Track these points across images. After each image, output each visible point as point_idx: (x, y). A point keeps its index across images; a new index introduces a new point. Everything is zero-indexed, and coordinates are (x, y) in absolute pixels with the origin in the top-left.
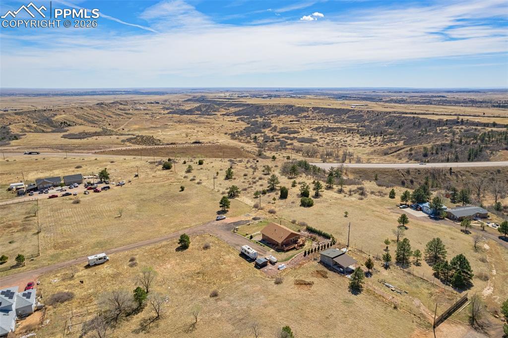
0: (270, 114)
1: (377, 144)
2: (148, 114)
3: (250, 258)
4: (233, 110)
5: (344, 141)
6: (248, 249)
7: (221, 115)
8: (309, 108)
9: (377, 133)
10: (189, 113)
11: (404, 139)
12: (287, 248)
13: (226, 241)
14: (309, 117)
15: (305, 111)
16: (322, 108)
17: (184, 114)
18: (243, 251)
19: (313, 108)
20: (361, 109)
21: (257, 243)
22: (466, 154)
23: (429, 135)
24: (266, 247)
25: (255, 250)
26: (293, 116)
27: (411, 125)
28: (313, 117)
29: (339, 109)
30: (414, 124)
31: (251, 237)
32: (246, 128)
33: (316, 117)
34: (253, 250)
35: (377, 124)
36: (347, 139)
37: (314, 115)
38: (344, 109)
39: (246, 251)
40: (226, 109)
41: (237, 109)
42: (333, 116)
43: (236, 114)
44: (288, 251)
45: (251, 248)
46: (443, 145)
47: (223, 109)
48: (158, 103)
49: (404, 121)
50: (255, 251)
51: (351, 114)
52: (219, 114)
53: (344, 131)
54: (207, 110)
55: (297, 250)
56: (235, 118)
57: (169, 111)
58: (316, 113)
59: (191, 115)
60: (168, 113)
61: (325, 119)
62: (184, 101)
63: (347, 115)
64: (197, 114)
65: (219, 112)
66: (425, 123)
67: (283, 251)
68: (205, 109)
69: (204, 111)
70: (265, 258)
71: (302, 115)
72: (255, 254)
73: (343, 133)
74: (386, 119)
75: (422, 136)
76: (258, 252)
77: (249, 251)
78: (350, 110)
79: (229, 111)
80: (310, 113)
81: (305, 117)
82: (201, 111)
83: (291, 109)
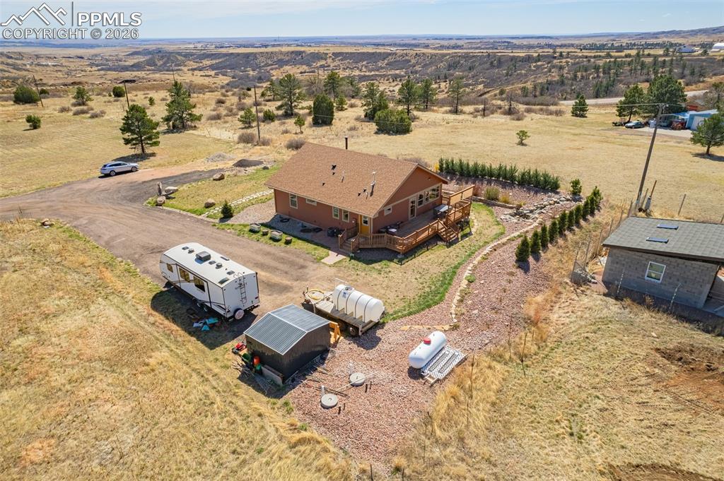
0: (267, 65)
1: (443, 91)
2: (60, 71)
3: (212, 313)
4: (207, 62)
5: (390, 91)
6: (201, 259)
7: (188, 70)
8: (327, 54)
9: (439, 77)
10: (135, 69)
11: (483, 82)
12: (407, 240)
13: (106, 238)
14: (329, 66)
15: (322, 58)
16: (347, 53)
17: (127, 71)
18: (174, 277)
19: (333, 54)
20: (405, 52)
21: (252, 231)
22: (591, 90)
23: (521, 73)
24: (298, 245)
25: (245, 262)
26: (304, 66)
27: (487, 65)
28: (335, 66)
29: (373, 54)
30: (492, 63)
31: (227, 213)
32: (230, 82)
33: (339, 65)
34: (231, 265)
35: (433, 68)
36: (394, 89)
37: (335, 64)
38: (380, 53)
39: (184, 272)
40: (197, 62)
41: (214, 62)
42: (364, 63)
43: (212, 67)
44: (411, 252)
45: (216, 257)
46: (549, 83)
47: (192, 62)
48: (82, 58)
49: (474, 62)
50: (241, 270)
51: (391, 59)
52: (185, 69)
53: (386, 78)
54: (165, 64)
55: (450, 244)
56: (213, 73)
57: (99, 68)
58: (339, 60)
59: (138, 71)
60: (99, 70)
61: (353, 68)
62: (128, 55)
63: (386, 61)
64: (148, 70)
65: (185, 66)
66: (507, 61)
67: (391, 254)
68: (161, 62)
69: (160, 66)
70: (308, 306)
71: (318, 65)
72: (241, 284)
73: (385, 82)
74: (446, 61)
75: (510, 75)
76: (263, 274)
77: (205, 270)
78: (390, 54)
79: (201, 64)
80: (329, 61)
81: (322, 66)
82: (155, 65)
83: (300, 57)
